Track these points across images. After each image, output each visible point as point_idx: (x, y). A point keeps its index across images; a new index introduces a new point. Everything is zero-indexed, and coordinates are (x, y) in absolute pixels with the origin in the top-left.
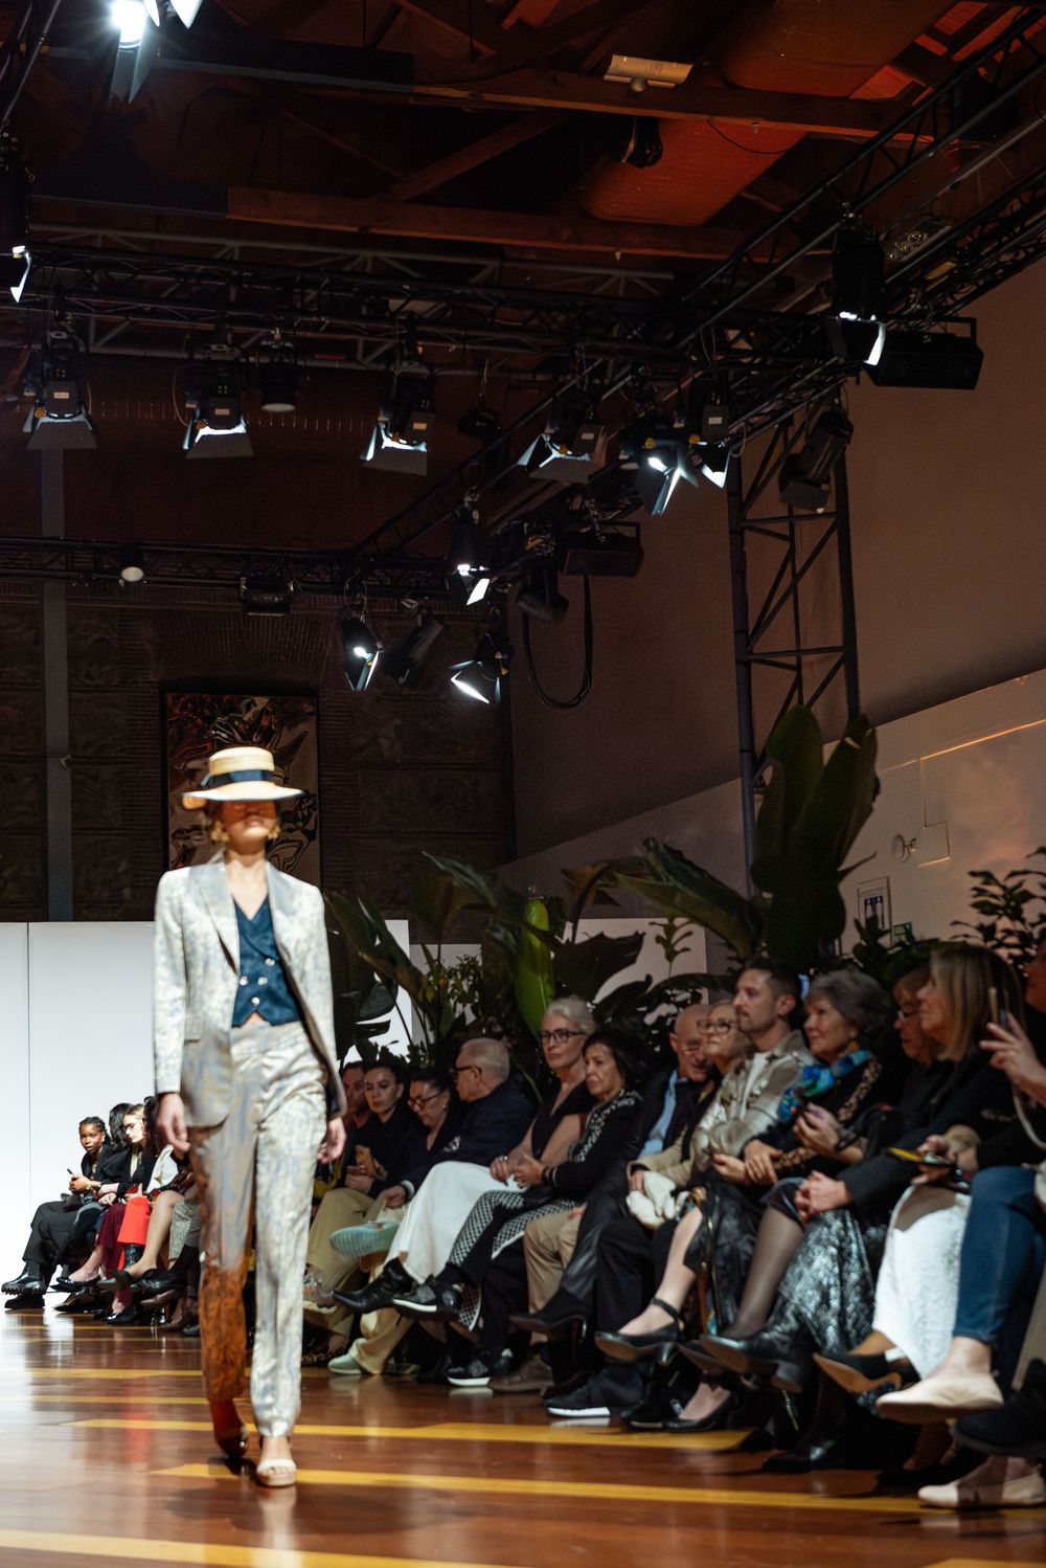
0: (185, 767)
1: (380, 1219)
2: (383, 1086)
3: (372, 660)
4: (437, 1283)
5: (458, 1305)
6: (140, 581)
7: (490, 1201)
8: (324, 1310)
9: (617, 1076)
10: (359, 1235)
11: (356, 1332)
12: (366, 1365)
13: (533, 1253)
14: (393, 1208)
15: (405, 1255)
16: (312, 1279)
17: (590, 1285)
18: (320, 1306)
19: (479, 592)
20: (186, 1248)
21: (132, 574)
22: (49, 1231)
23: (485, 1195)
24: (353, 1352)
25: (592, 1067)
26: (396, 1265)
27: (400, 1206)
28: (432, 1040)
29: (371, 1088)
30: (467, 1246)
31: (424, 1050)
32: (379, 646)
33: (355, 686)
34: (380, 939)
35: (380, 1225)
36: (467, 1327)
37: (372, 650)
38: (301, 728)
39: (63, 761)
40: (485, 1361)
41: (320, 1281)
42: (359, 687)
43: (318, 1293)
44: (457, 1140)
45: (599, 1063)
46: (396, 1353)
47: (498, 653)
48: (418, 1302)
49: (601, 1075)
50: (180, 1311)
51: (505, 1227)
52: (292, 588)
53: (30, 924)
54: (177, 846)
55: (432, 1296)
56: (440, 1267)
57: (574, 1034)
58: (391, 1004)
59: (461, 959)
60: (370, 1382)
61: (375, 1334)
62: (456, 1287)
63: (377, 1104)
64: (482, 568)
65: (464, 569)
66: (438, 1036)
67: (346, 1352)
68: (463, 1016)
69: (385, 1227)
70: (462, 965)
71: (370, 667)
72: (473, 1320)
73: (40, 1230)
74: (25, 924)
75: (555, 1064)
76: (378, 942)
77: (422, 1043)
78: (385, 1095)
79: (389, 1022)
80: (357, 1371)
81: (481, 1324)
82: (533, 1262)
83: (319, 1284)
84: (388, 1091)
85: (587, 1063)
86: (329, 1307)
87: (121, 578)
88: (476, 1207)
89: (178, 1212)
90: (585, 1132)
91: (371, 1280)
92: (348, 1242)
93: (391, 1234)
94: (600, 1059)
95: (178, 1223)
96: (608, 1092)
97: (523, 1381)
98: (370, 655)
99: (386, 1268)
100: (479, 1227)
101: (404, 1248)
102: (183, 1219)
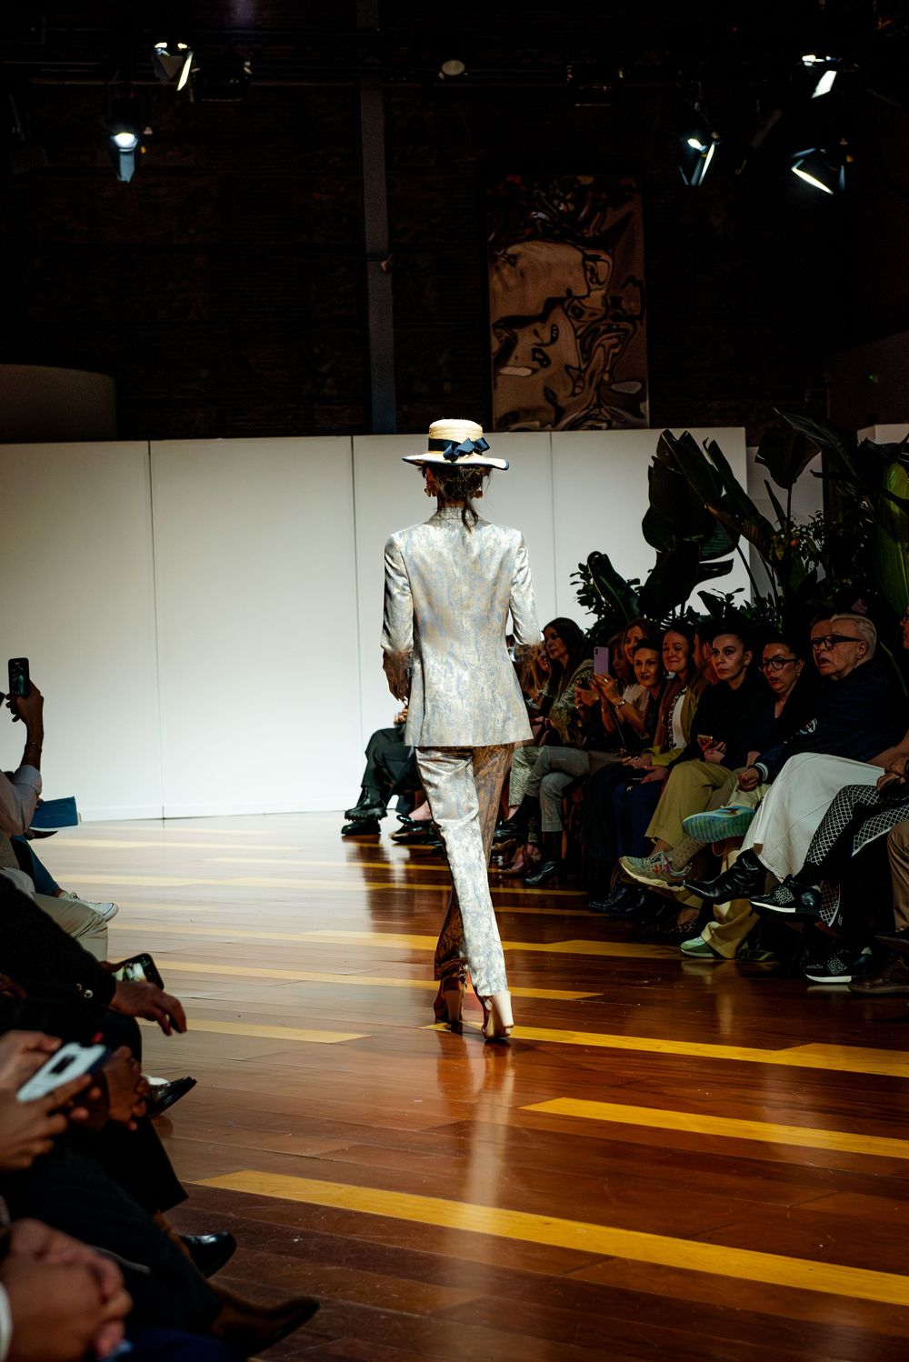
0: (505, 253)
1: (733, 804)
2: (728, 651)
3: (707, 151)
4: (798, 884)
5: (817, 906)
6: (462, 74)
7: (850, 799)
8: (675, 888)
10: (713, 819)
11: (707, 914)
12: (719, 949)
13: (897, 857)
14: (746, 790)
15: (759, 847)
16: (663, 857)
18: (670, 884)
19: (826, 84)
20: (526, 798)
21: (453, 68)
22: (384, 759)
23: (844, 788)
24: (706, 936)
26: (752, 855)
27: (753, 789)
28: (780, 593)
29: (716, 652)
30: (825, 846)
31: (771, 604)
32: (715, 136)
33: (689, 180)
34: (726, 490)
35: (733, 810)
36: (826, 924)
37: (706, 142)
38: (627, 207)
39: (383, 264)
40: (844, 959)
41: (671, 859)
42: (694, 181)
43: (669, 872)
44: (814, 723)
46: (749, 938)
47: (843, 140)
48: (775, 904)
50: (521, 857)
51: (866, 825)
52: (621, 76)
53: (355, 437)
54: (499, 337)
55: (791, 898)
56: (798, 866)
58: (734, 545)
59: (813, 518)
60: (723, 968)
61: (728, 919)
62: (815, 887)
63: (722, 671)
64: (828, 58)
65: (809, 59)
66: (786, 591)
67: (697, 934)
68: (814, 572)
69: (739, 813)
70: (815, 524)
71: (705, 159)
72: (831, 917)
73: (375, 759)
74: (349, 438)
76: (724, 493)
77: (769, 594)
78: (730, 662)
79: (733, 560)
80: (710, 955)
81: (840, 921)
83: (670, 863)
84: (734, 657)
86: (679, 885)
87: (442, 71)
88: (834, 803)
89: (518, 759)
91: (724, 869)
92: (701, 826)
93: (746, 821)
95: (518, 770)
97: (885, 984)
98: (704, 147)
99: (739, 858)
100: (839, 825)
101: (759, 841)
102: (523, 765)
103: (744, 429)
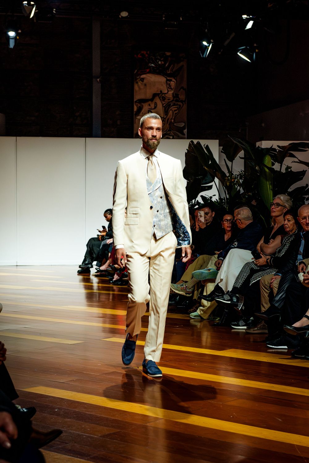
0: (140, 77)
1: (209, 268)
4: (231, 294)
5: (238, 301)
6: (127, 16)
7: (249, 267)
9: (295, 226)
10: (203, 273)
11: (199, 304)
12: (203, 316)
13: (263, 287)
17: (282, 304)
18: (186, 294)
19: (250, 25)
21: (124, 14)
23: (247, 263)
24: (198, 312)
25: (286, 222)
28: (228, 197)
30: (241, 282)
31: (225, 200)
32: (212, 41)
33: (203, 55)
34: (211, 162)
35: (209, 270)
36: (239, 309)
37: (209, 43)
38: (181, 64)
39: (98, 80)
40: (244, 321)
41: (187, 285)
43: (186, 290)
45: (289, 221)
47: (255, 44)
48: (224, 300)
49: (289, 225)
51: (253, 276)
52: (181, 19)
53: (87, 138)
54: (137, 106)
55: (229, 298)
57: (282, 206)
58: (213, 180)
59: (240, 172)
60: (204, 322)
61: (206, 306)
62: (237, 295)
64: (251, 16)
65: (245, 17)
66: (230, 196)
68: (239, 190)
69: (212, 271)
70: (240, 174)
71: (208, 49)
72: (240, 307)
73: (90, 247)
74: (84, 138)
75: (274, 214)
76: (210, 162)
77: (224, 197)
79: (212, 185)
80: (200, 318)
81: (243, 308)
82: (262, 289)
83: (186, 287)
85: (285, 220)
86: (189, 294)
87: (120, 15)
88: (244, 267)
90: (283, 245)
92: (198, 275)
94: (289, 219)
96: (291, 231)
97: (258, 330)
98: (208, 45)
103: (218, 140)
